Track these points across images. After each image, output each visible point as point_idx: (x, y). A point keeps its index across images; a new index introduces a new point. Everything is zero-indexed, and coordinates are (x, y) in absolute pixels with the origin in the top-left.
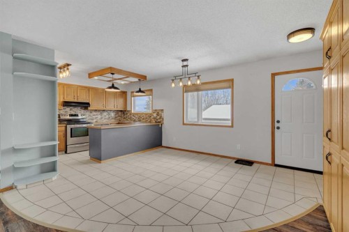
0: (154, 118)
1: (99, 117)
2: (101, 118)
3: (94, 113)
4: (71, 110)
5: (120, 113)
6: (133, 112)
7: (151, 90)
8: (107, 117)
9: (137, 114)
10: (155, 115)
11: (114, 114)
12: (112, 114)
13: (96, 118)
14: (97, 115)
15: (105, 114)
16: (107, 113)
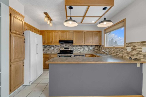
0: (128, 53)
1: (82, 49)
2: (83, 50)
3: (79, 47)
4: (66, 45)
5: (97, 47)
6: (105, 46)
7: (124, 21)
8: (87, 49)
9: (108, 48)
10: (129, 49)
11: (93, 48)
12: (91, 48)
13: (80, 50)
14: (80, 48)
15: (86, 47)
16: (87, 47)
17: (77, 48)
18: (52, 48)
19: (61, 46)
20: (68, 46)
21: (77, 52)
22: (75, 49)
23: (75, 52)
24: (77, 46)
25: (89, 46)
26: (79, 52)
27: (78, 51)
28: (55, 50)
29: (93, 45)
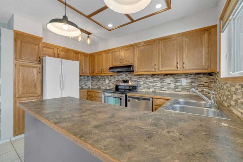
1: (159, 85)
2: (162, 87)
3: (152, 80)
5: (204, 79)
8: (173, 85)
11: (190, 81)
12: (184, 82)
13: (153, 86)
14: (155, 81)
15: (169, 80)
16: (172, 79)
17: (147, 80)
18: (107, 81)
19: (119, 77)
20: (130, 77)
21: (147, 90)
22: (142, 83)
23: (144, 90)
24: (147, 76)
25: (178, 75)
26: (151, 90)
27: (149, 88)
28: (111, 84)
29: (191, 74)
